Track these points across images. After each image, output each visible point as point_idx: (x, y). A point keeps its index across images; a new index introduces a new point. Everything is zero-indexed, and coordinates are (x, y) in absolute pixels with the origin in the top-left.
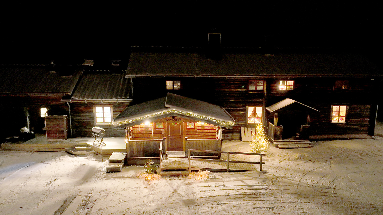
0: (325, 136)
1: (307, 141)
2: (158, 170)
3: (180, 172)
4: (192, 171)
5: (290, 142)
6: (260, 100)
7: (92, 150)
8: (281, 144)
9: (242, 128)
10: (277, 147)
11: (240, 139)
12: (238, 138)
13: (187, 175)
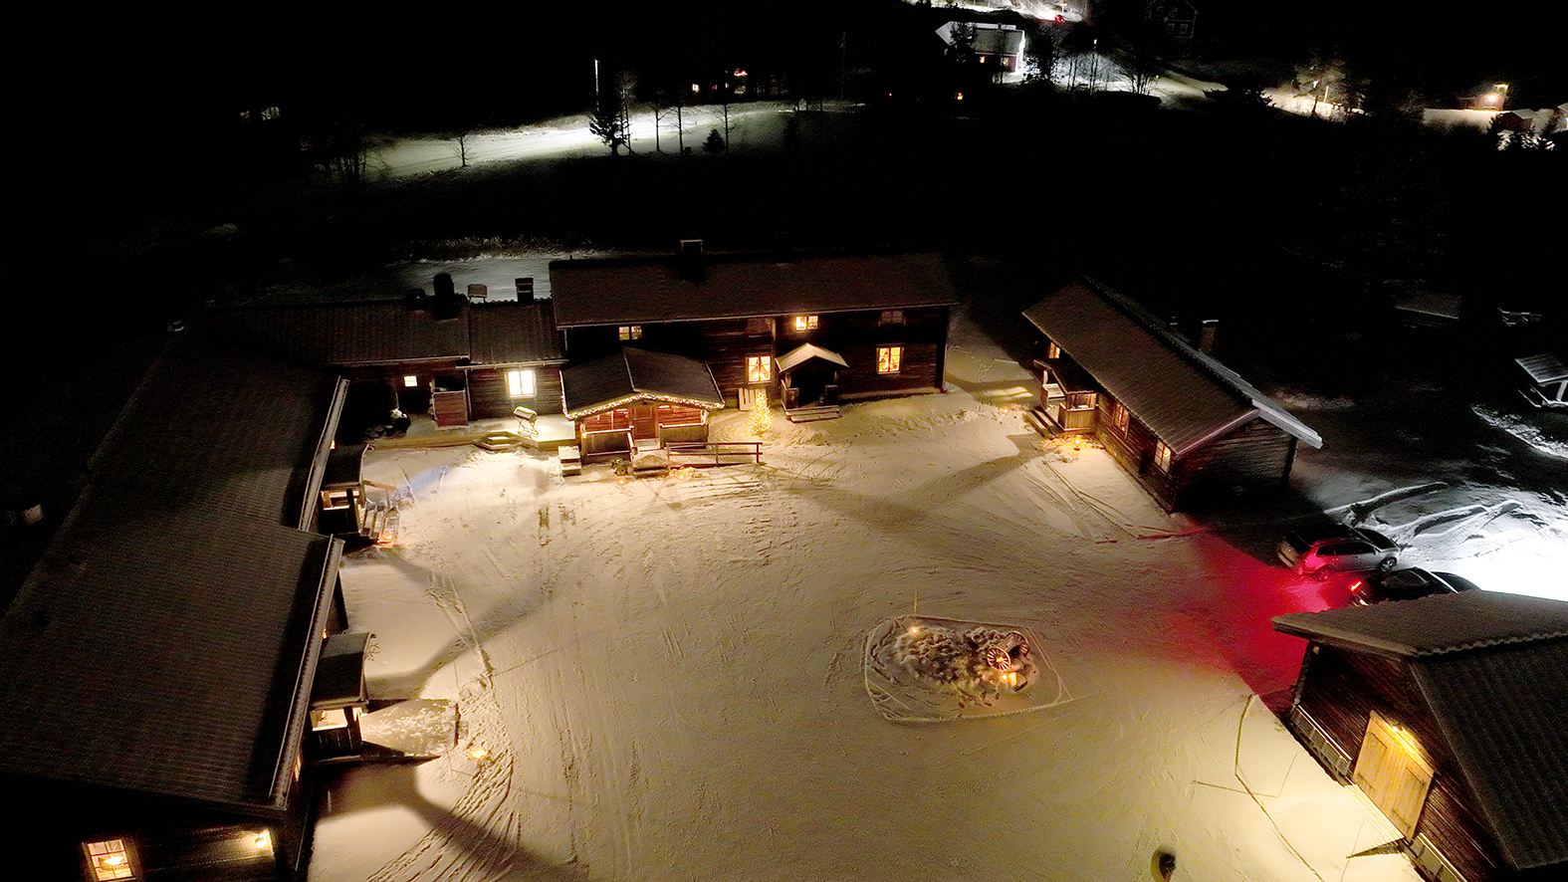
0: (869, 394)
1: (836, 408)
2: (629, 470)
3: (657, 471)
4: (672, 468)
5: (810, 411)
6: (766, 346)
7: (516, 441)
8: (797, 414)
9: (741, 390)
10: (791, 420)
11: (738, 407)
12: (735, 405)
13: (667, 474)
